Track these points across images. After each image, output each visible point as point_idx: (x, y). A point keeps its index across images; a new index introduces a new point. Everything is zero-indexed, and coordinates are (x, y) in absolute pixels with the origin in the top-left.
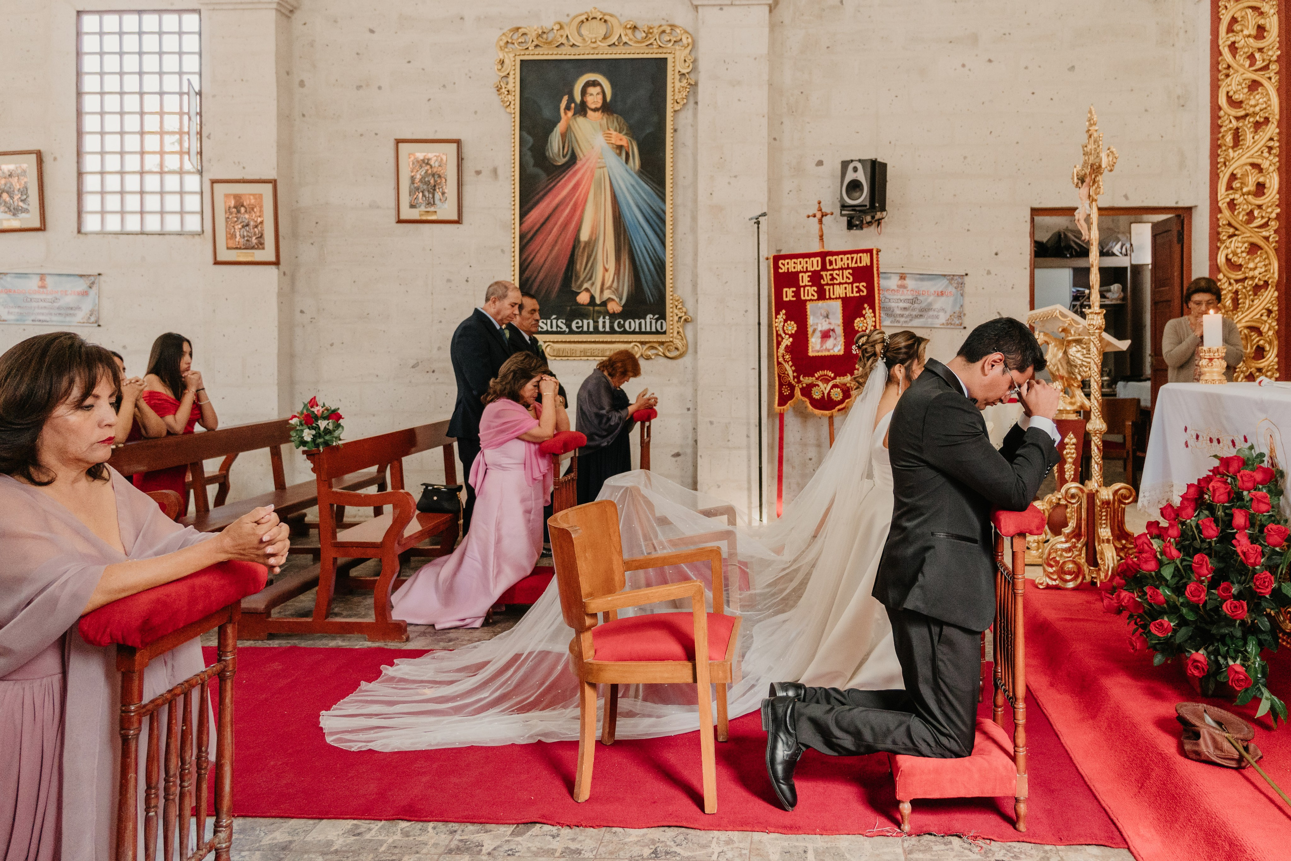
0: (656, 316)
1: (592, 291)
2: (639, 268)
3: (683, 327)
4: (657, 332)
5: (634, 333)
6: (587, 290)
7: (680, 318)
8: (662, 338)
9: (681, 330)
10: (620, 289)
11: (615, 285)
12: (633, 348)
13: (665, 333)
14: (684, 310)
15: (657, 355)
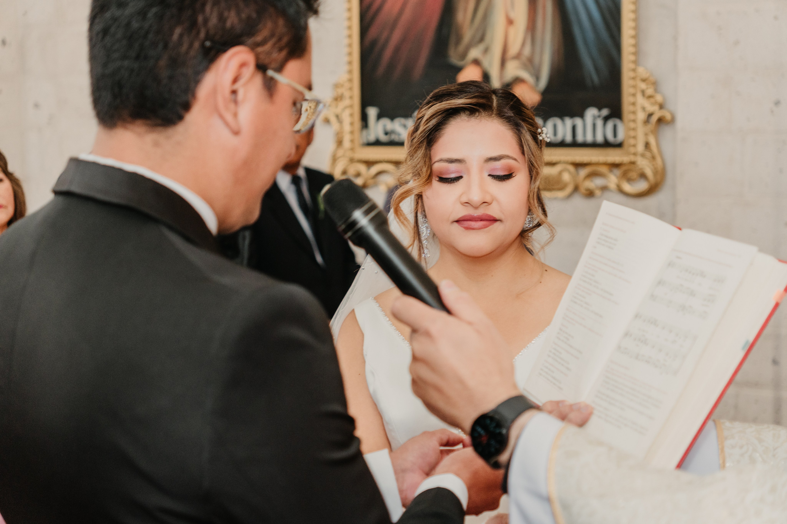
0: (605, 112)
1: (486, 63)
2: (573, 18)
3: (655, 132)
4: (607, 144)
5: (562, 144)
6: (476, 62)
7: (650, 115)
8: (613, 156)
9: (652, 141)
10: (536, 60)
11: (527, 51)
12: (560, 173)
13: (619, 145)
14: (659, 98)
15: (604, 188)
